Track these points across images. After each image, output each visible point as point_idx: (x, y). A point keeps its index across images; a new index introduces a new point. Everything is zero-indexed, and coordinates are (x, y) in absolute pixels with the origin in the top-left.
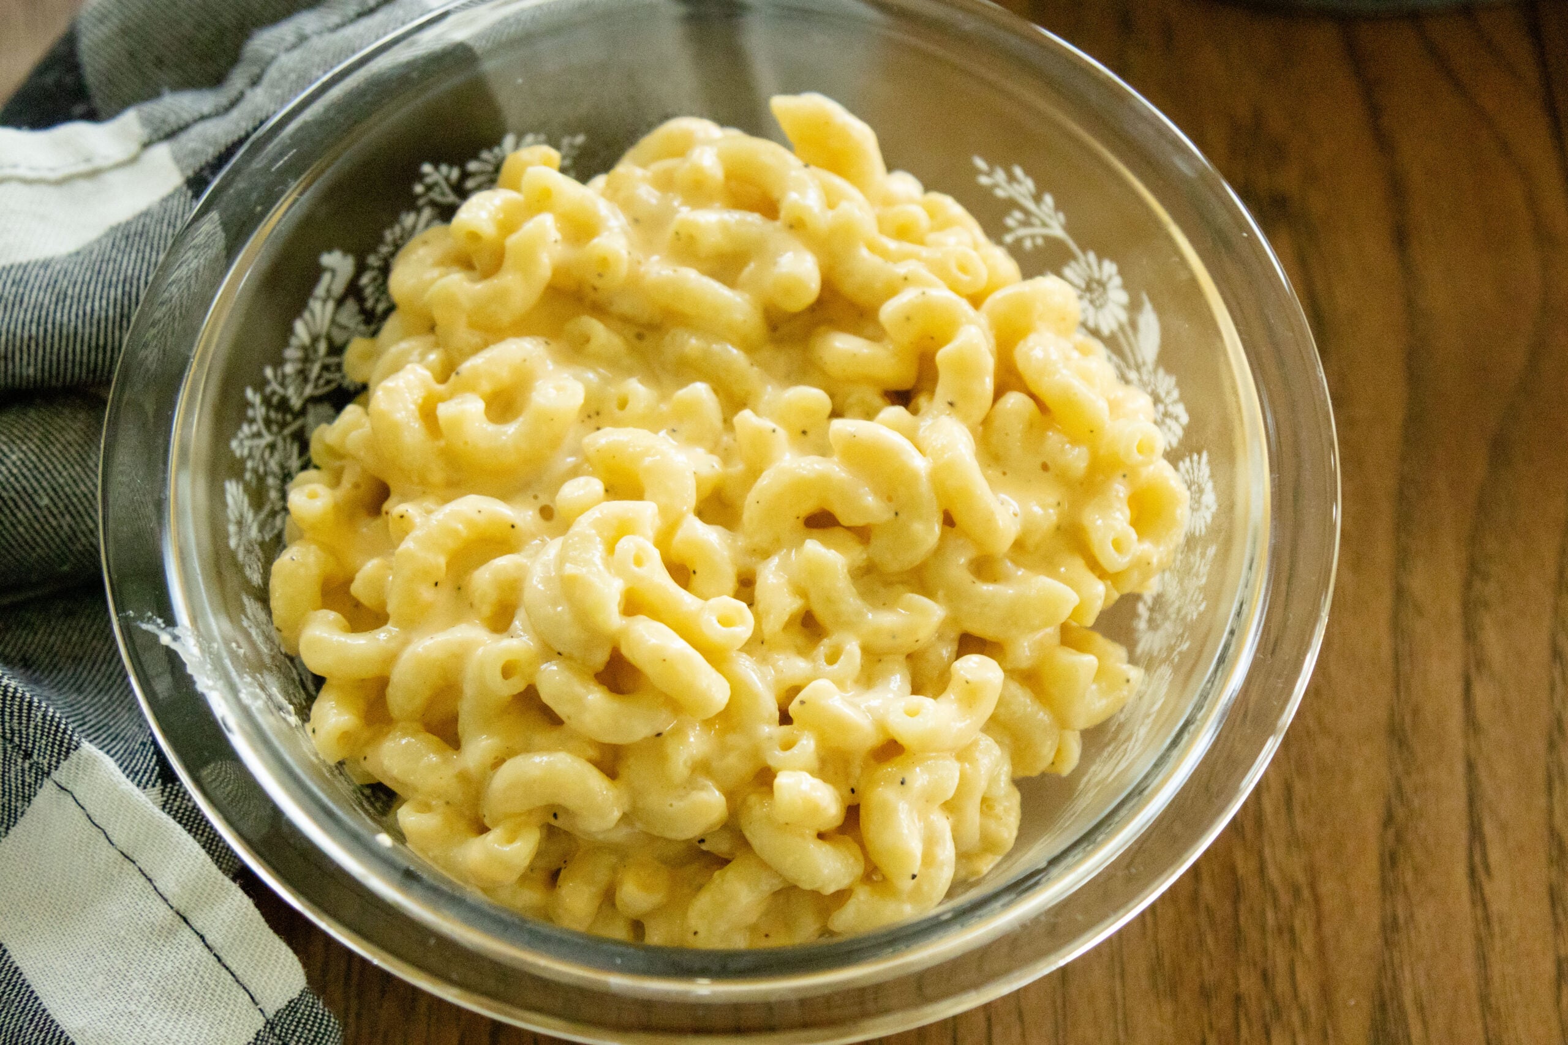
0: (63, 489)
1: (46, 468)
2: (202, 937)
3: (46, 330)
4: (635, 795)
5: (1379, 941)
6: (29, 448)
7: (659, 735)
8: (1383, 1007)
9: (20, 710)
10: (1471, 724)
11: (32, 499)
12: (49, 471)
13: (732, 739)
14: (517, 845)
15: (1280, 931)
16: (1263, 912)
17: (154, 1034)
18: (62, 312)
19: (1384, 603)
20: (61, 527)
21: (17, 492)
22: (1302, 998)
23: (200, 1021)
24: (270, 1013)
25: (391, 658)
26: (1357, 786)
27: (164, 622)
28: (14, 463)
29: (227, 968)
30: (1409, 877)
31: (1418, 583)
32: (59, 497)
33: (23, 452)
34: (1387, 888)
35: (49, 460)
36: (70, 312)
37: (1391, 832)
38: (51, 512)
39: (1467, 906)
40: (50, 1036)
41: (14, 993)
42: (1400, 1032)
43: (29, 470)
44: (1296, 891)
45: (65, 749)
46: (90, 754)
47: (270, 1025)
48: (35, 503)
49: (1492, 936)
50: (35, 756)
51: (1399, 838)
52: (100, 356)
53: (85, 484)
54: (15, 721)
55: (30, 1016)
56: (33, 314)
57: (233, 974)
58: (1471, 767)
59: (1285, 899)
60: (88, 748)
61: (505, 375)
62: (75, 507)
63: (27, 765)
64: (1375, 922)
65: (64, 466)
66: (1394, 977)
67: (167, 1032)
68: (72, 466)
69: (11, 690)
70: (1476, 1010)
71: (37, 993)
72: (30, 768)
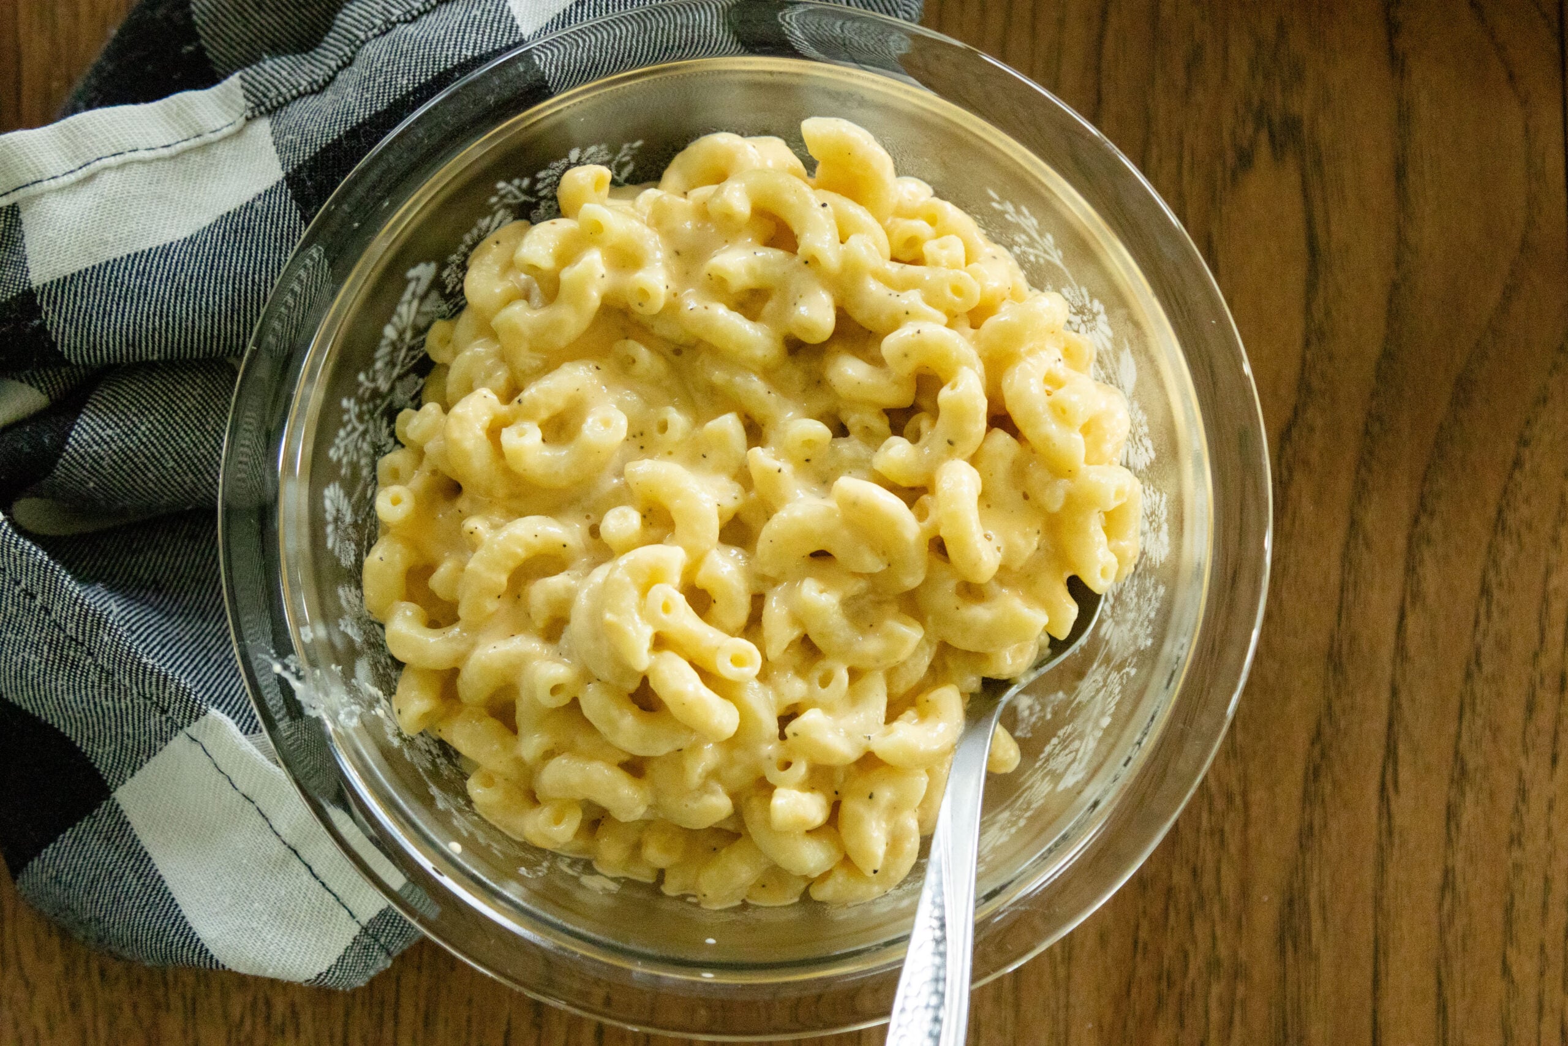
0: (185, 452)
1: (171, 435)
2: (310, 868)
3: (167, 323)
4: (657, 793)
5: (1296, 844)
6: (155, 418)
7: (680, 750)
8: (1291, 902)
9: (158, 681)
10: (1401, 651)
11: (160, 462)
12: (173, 438)
13: (738, 754)
14: (563, 827)
15: (1212, 833)
16: (1199, 817)
17: (272, 947)
18: (181, 307)
19: (1338, 536)
20: (185, 482)
21: (147, 458)
22: (1224, 892)
23: (309, 935)
24: (364, 921)
25: (463, 657)
26: (1294, 705)
27: (276, 652)
28: (144, 434)
29: (330, 891)
30: (1328, 788)
31: (1371, 518)
32: (182, 459)
33: (150, 422)
34: (1307, 798)
35: (173, 428)
36: (187, 307)
37: (1317, 748)
38: (175, 471)
39: (1374, 819)
40: (188, 941)
41: (159, 897)
42: (1303, 927)
43: (157, 438)
44: (1229, 798)
45: (195, 714)
46: (215, 719)
47: (365, 929)
48: (162, 465)
49: (1392, 844)
50: (170, 713)
51: (1323, 755)
52: (215, 344)
53: (204, 447)
54: (154, 687)
55: (172, 921)
56: (155, 307)
57: (334, 895)
58: (1394, 692)
59: (1220, 804)
60: (214, 713)
61: (559, 404)
62: (196, 467)
63: (164, 718)
64: (1294, 826)
65: (185, 432)
66: (1304, 879)
67: (282, 945)
68: (193, 431)
69: (150, 667)
70: (1370, 911)
71: (177, 901)
72: (167, 721)
